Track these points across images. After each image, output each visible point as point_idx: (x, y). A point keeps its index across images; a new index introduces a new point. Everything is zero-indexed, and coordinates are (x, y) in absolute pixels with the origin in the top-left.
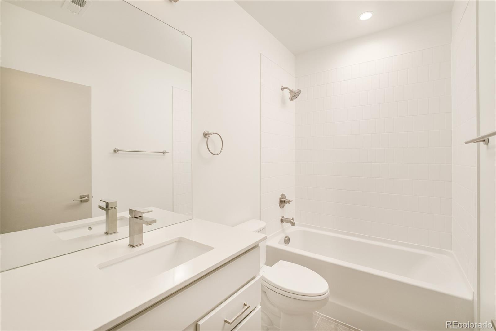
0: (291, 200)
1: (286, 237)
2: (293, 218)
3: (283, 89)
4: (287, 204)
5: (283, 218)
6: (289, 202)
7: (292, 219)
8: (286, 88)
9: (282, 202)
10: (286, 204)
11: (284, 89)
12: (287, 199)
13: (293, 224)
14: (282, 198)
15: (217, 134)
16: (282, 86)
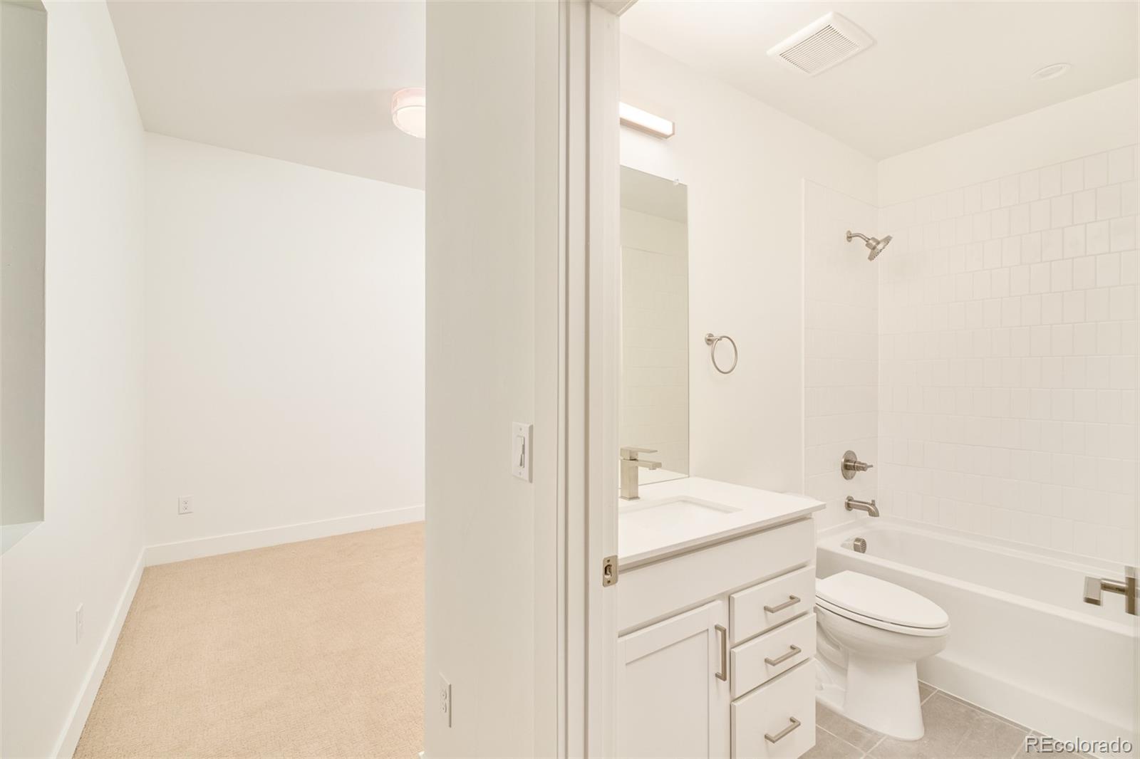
0: (869, 464)
1: (857, 540)
2: (873, 501)
3: (851, 237)
4: (861, 472)
5: (849, 500)
6: (863, 467)
7: (871, 502)
8: (857, 235)
9: (850, 466)
10: (857, 472)
11: (853, 238)
12: (860, 463)
13: (874, 514)
14: (847, 461)
15: (729, 339)
16: (849, 232)
